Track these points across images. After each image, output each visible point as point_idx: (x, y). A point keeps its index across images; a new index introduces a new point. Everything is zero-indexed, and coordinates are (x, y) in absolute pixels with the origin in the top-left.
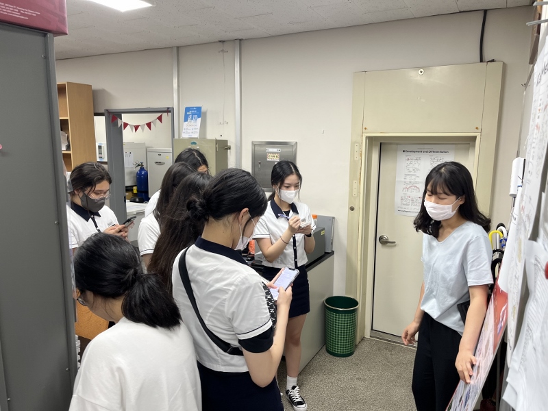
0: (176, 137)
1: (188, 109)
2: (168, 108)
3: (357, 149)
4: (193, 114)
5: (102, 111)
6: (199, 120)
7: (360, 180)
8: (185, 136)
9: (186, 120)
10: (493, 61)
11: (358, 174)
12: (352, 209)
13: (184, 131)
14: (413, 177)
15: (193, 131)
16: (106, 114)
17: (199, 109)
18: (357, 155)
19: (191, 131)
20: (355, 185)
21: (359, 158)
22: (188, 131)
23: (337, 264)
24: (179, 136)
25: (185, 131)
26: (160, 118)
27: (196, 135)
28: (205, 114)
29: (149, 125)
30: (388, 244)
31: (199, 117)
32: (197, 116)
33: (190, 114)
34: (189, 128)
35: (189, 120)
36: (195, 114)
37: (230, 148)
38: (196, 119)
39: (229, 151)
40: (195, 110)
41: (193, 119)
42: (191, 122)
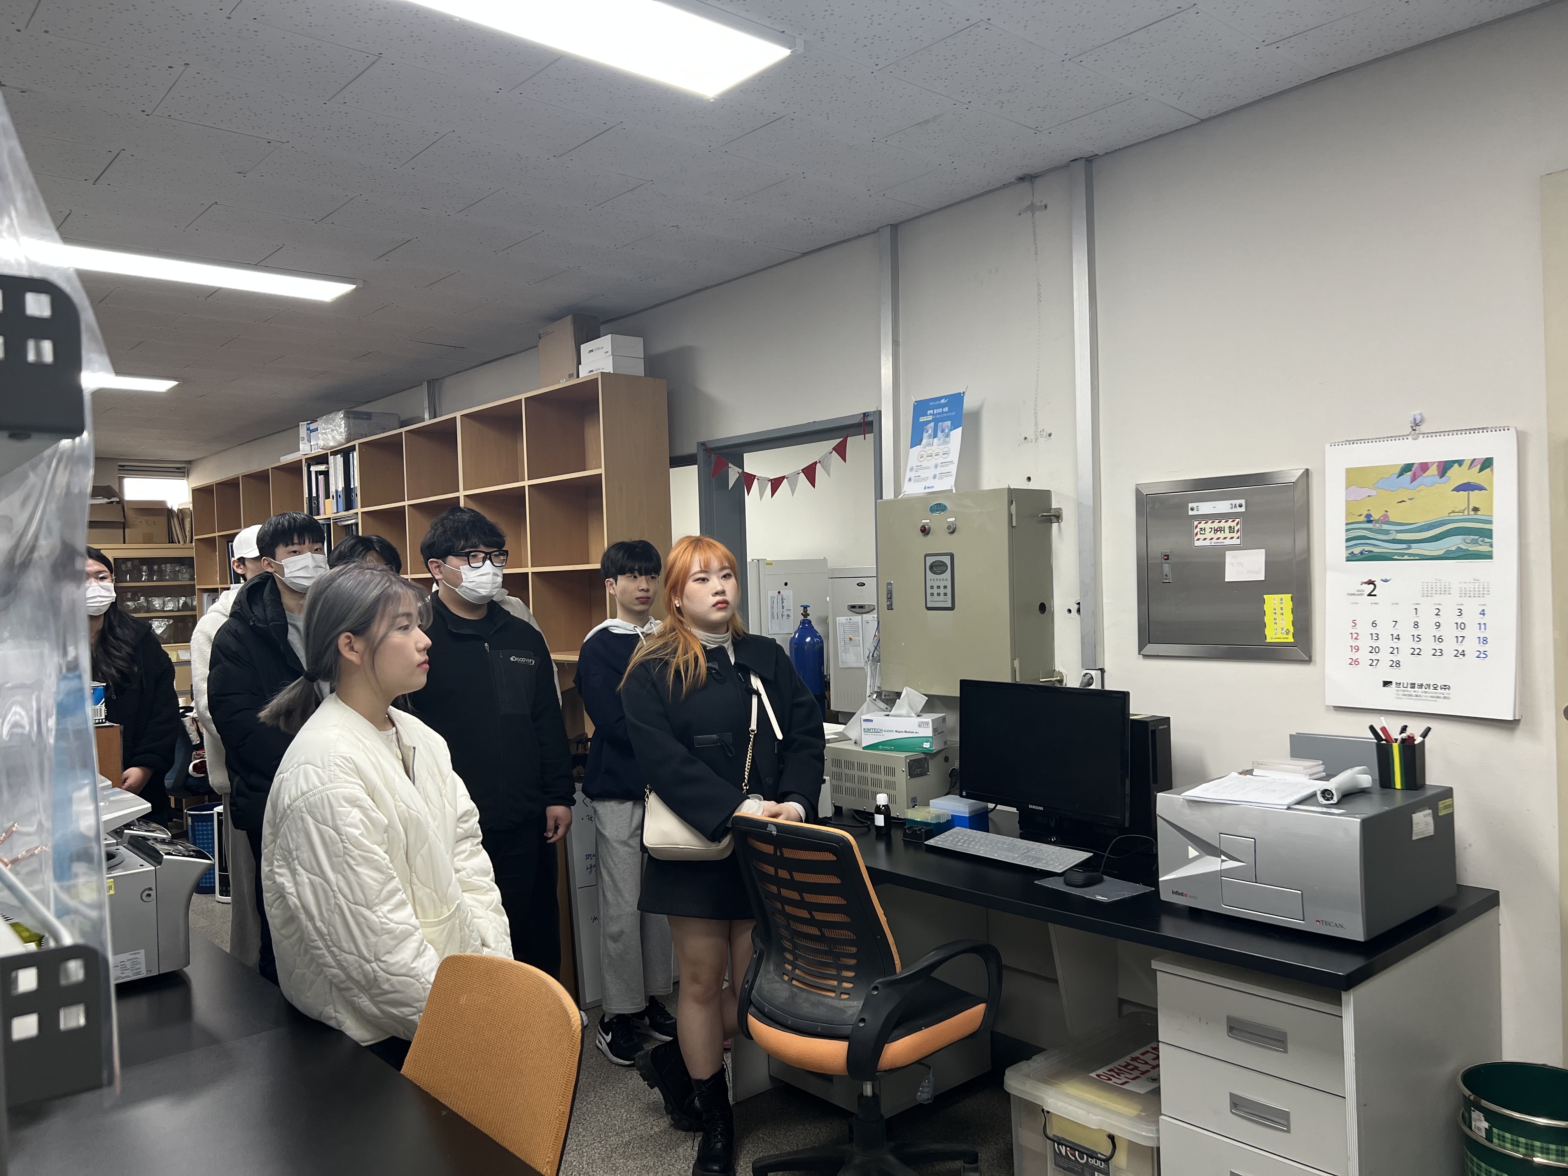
0: (888, 494)
1: (921, 407)
2: (865, 415)
4: (936, 421)
5: (692, 450)
6: (957, 433)
8: (912, 489)
9: (916, 441)
13: (909, 474)
15: (940, 470)
16: (701, 458)
17: (956, 400)
19: (929, 473)
22: (923, 474)
24: (898, 489)
25: (912, 475)
26: (840, 449)
27: (948, 484)
29: (809, 473)
31: (954, 427)
32: (949, 423)
33: (929, 422)
34: (925, 464)
35: (924, 441)
36: (944, 420)
37: (1058, 517)
38: (948, 436)
39: (1055, 526)
40: (943, 406)
41: (939, 434)
42: (931, 446)
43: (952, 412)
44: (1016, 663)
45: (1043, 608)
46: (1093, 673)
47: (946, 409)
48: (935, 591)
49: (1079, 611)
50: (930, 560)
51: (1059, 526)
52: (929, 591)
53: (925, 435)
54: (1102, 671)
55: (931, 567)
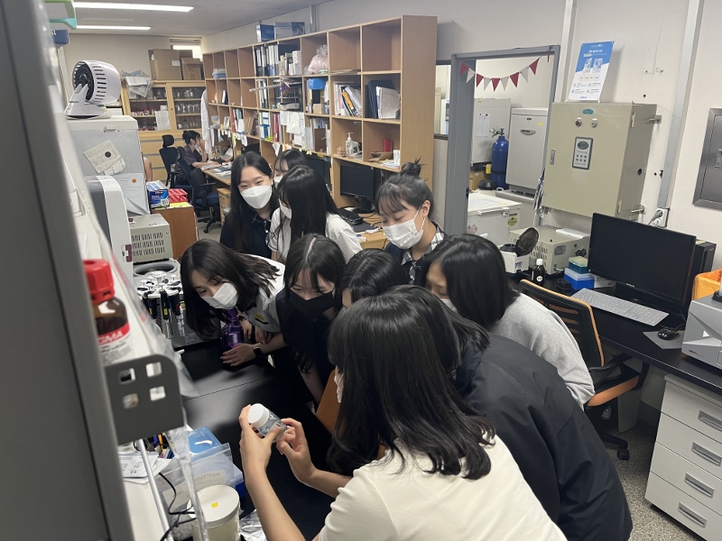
0: (558, 99)
1: (586, 48)
2: (551, 47)
4: (594, 57)
5: (449, 57)
6: (606, 66)
8: (573, 97)
9: (580, 68)
13: (572, 88)
15: (592, 87)
16: (454, 61)
17: (609, 45)
19: (586, 89)
22: (581, 89)
24: (563, 99)
25: (575, 89)
26: (534, 67)
27: (596, 97)
29: (515, 78)
31: (605, 62)
32: (601, 59)
33: (589, 58)
34: (583, 83)
35: (585, 69)
36: (599, 57)
37: (659, 121)
38: (600, 67)
39: (656, 125)
40: (599, 48)
41: (595, 65)
42: (589, 72)
43: (606, 52)
44: (620, 202)
45: (640, 171)
46: (663, 210)
47: (601, 51)
48: (579, 158)
49: (661, 175)
50: (579, 141)
51: (658, 127)
52: (576, 157)
53: (586, 65)
54: (669, 209)
55: (579, 145)
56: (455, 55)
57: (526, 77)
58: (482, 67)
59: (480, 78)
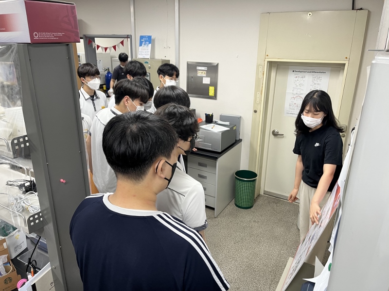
1: (142, 37)
2: (128, 36)
3: (260, 69)
4: (145, 41)
6: (150, 45)
7: (262, 92)
8: (140, 56)
9: (141, 45)
10: (361, 9)
11: (261, 88)
12: (255, 112)
14: (299, 90)
15: (146, 53)
16: (84, 38)
17: (150, 37)
18: (260, 74)
20: (258, 96)
21: (262, 76)
22: (143, 53)
23: (244, 148)
24: (136, 57)
25: (140, 53)
26: (122, 43)
27: (148, 57)
28: (154, 40)
29: (114, 47)
30: (278, 136)
31: (150, 43)
33: (143, 41)
34: (143, 51)
36: (147, 41)
38: (148, 45)
41: (146, 44)
42: (144, 47)
43: (149, 40)
53: (143, 44)
56: (85, 35)
57: (119, 47)
58: (98, 41)
59: (98, 47)
